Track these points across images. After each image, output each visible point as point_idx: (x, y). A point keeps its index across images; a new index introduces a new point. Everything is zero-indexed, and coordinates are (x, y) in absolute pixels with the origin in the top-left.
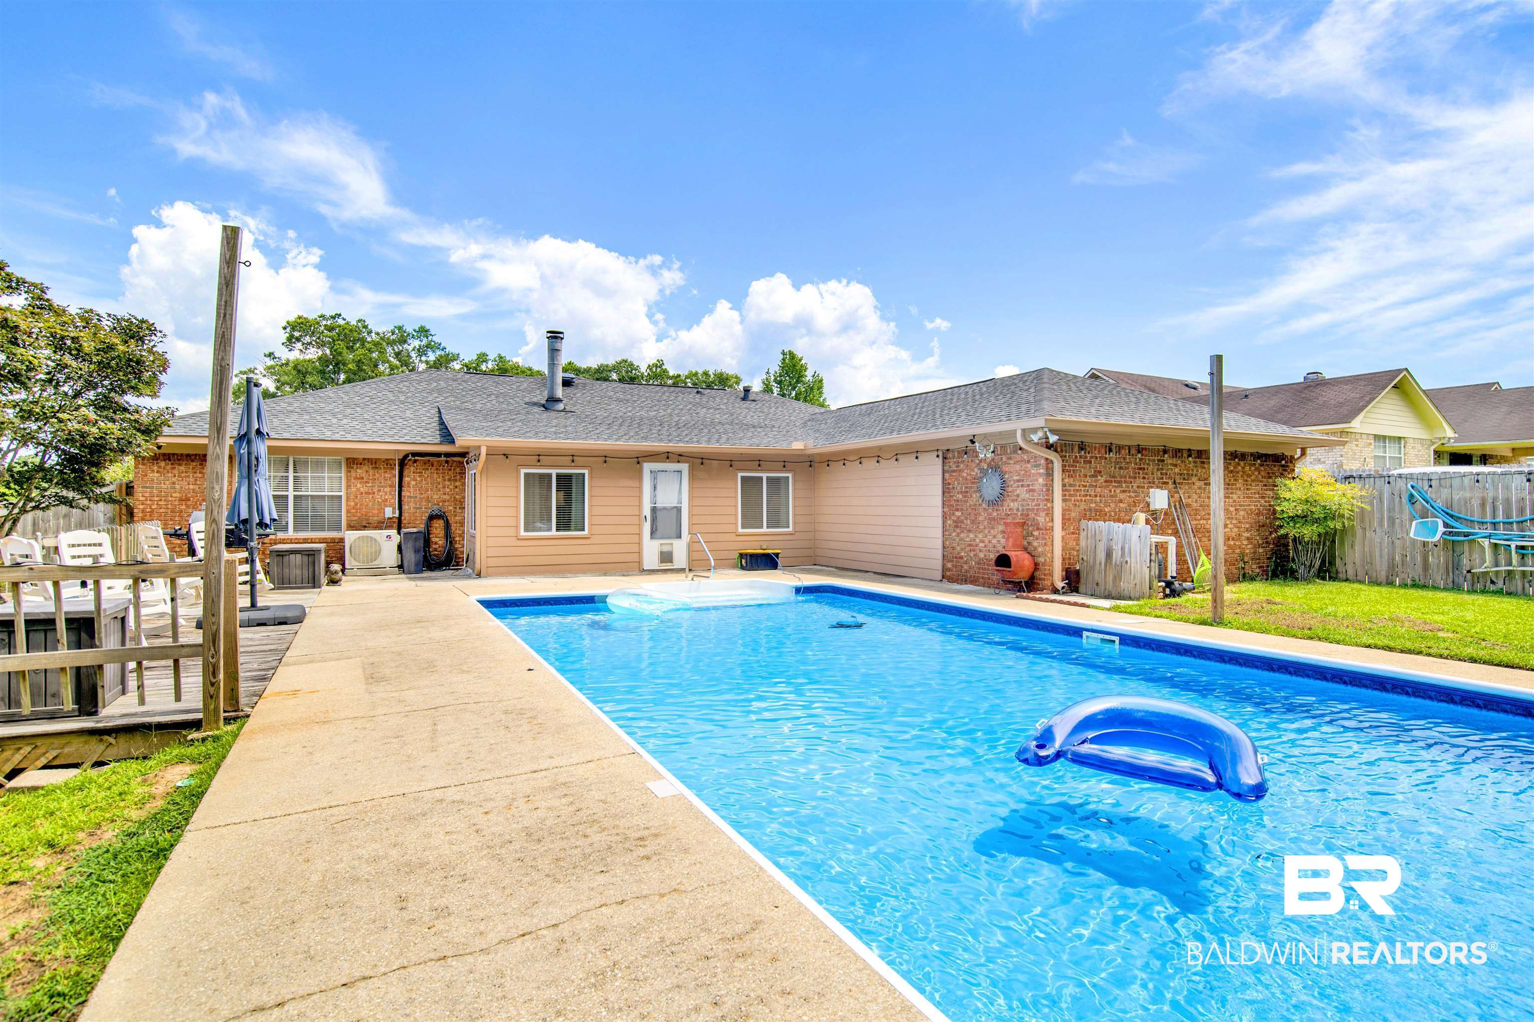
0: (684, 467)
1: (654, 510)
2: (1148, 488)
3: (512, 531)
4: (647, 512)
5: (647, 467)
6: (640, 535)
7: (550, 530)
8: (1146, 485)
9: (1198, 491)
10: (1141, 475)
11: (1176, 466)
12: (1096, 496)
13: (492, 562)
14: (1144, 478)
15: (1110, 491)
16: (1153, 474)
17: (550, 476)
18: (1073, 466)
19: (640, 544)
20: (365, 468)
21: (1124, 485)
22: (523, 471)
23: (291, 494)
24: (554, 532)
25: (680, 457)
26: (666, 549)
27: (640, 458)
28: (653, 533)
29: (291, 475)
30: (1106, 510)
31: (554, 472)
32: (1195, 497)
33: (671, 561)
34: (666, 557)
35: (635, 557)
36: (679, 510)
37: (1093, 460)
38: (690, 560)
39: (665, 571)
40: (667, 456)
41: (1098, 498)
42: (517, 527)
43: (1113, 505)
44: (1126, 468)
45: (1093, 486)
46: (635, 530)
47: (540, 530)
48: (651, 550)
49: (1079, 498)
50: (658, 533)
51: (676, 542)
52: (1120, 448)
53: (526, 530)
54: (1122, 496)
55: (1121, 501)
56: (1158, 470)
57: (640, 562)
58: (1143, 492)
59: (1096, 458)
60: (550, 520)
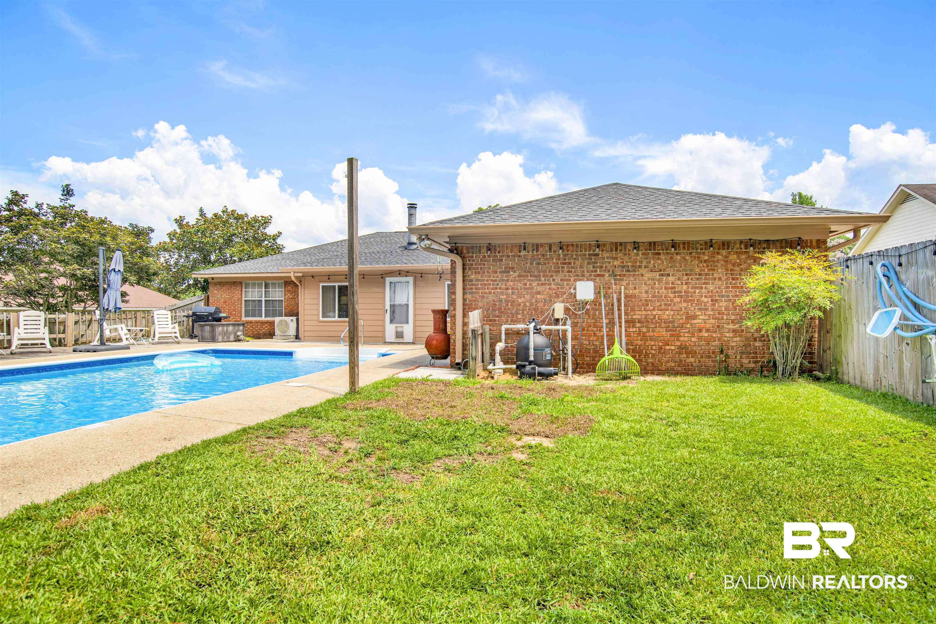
0: (411, 279)
1: (393, 306)
2: (575, 281)
3: (315, 318)
4: (388, 307)
5: (388, 280)
6: (383, 320)
7: (335, 317)
8: (572, 279)
9: (650, 282)
10: (566, 269)
11: (616, 259)
12: (507, 289)
13: (307, 334)
14: (569, 272)
15: (526, 284)
16: (581, 267)
17: (334, 287)
18: (480, 264)
19: (384, 326)
20: (291, 286)
21: (543, 279)
22: (321, 285)
23: (263, 299)
24: (337, 319)
25: (407, 273)
26: (399, 330)
27: (383, 275)
28: (392, 321)
29: (263, 290)
30: (520, 300)
31: (337, 285)
32: (644, 288)
33: (402, 337)
34: (399, 335)
35: (380, 334)
36: (407, 305)
37: (504, 259)
38: (415, 337)
39: (399, 343)
40: (400, 273)
41: (510, 291)
42: (318, 315)
43: (528, 297)
44: (545, 264)
45: (503, 280)
46: (381, 318)
47: (330, 317)
48: (390, 330)
49: (487, 291)
50: (395, 321)
51: (405, 326)
52: (537, 247)
53: (323, 317)
54: (540, 289)
55: (539, 293)
56: (589, 263)
57: (384, 337)
58: (567, 284)
59: (508, 256)
60: (335, 312)
